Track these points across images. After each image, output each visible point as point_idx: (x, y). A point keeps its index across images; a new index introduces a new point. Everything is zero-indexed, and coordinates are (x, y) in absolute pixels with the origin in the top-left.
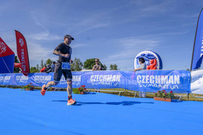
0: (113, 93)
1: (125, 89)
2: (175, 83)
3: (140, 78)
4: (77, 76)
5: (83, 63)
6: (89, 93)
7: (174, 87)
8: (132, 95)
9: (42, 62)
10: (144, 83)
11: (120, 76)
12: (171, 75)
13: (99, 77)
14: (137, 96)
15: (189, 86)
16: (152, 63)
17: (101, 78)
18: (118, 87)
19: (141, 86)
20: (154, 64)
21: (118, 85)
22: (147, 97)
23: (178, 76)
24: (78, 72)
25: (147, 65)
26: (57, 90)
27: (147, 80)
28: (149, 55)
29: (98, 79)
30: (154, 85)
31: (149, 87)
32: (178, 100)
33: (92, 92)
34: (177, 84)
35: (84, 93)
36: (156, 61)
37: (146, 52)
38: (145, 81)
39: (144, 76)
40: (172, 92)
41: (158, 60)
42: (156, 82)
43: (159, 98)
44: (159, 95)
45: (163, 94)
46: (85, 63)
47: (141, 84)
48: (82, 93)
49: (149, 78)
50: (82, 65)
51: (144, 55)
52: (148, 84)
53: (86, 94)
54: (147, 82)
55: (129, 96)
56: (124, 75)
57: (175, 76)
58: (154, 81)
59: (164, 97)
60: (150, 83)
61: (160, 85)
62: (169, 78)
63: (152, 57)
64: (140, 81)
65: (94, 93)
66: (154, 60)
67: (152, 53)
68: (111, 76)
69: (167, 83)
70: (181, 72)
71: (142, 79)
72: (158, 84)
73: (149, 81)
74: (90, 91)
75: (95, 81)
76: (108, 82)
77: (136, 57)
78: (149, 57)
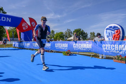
1: (95, 53)
4: (65, 44)
10: (107, 49)
11: (91, 44)
13: (78, 45)
17: (80, 46)
18: (90, 51)
19: (105, 52)
20: (119, 33)
25: (113, 34)
27: (109, 47)
29: (78, 46)
30: (114, 51)
31: (111, 52)
40: (125, 57)
41: (121, 30)
42: (116, 49)
43: (117, 60)
45: (120, 58)
51: (111, 27)
52: (110, 50)
53: (71, 55)
54: (109, 49)
56: (94, 44)
58: (114, 48)
59: (120, 60)
61: (118, 52)
62: (124, 46)
63: (117, 28)
64: (105, 48)
69: (123, 50)
71: (105, 47)
72: (117, 51)
73: (110, 48)
75: (76, 47)
76: (84, 49)
77: (106, 28)
78: (115, 28)
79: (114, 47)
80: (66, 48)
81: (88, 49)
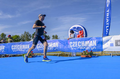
0: (54, 55)
1: (62, 51)
2: (94, 45)
3: (72, 44)
4: (26, 45)
5: (32, 35)
6: (36, 57)
7: (93, 48)
8: (67, 55)
10: (75, 46)
11: (58, 43)
12: (91, 40)
14: (70, 56)
15: (102, 47)
16: (80, 33)
19: (73, 49)
20: (82, 33)
21: (57, 49)
22: (77, 56)
23: (95, 41)
24: (27, 42)
25: (77, 34)
26: (10, 56)
28: (78, 28)
30: (81, 47)
31: (78, 49)
32: (96, 56)
33: (38, 56)
34: (95, 46)
35: (33, 57)
36: (83, 31)
37: (76, 26)
38: (75, 45)
39: (74, 42)
40: (91, 51)
41: (84, 31)
42: (82, 46)
44: (84, 54)
45: (87, 53)
46: (33, 35)
47: (73, 47)
48: (31, 57)
49: (77, 43)
50: (31, 37)
51: (75, 28)
52: (77, 47)
54: (76, 46)
55: (65, 56)
56: (61, 42)
57: (94, 41)
59: (87, 55)
60: (78, 47)
61: (84, 48)
62: (90, 42)
63: (80, 29)
64: (72, 45)
65: (40, 56)
66: (82, 31)
67: (80, 26)
69: (89, 46)
70: (97, 38)
71: (73, 44)
72: (83, 47)
73: (77, 45)
74: (37, 55)
75: (40, 47)
77: (70, 29)
78: (78, 29)
79: (81, 44)
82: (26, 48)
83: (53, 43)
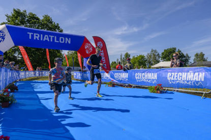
4: (153, 74)
6: (166, 92)
9: (121, 56)
13: (177, 75)
17: (180, 76)
18: (200, 87)
21: (201, 85)
26: (134, 87)
29: (177, 78)
48: (159, 92)
53: (163, 93)
65: (172, 93)
68: (192, 74)
74: (167, 90)
75: (172, 79)
76: (188, 82)
80: (153, 80)
81: (197, 82)
82: (153, 78)
83: (194, 74)
